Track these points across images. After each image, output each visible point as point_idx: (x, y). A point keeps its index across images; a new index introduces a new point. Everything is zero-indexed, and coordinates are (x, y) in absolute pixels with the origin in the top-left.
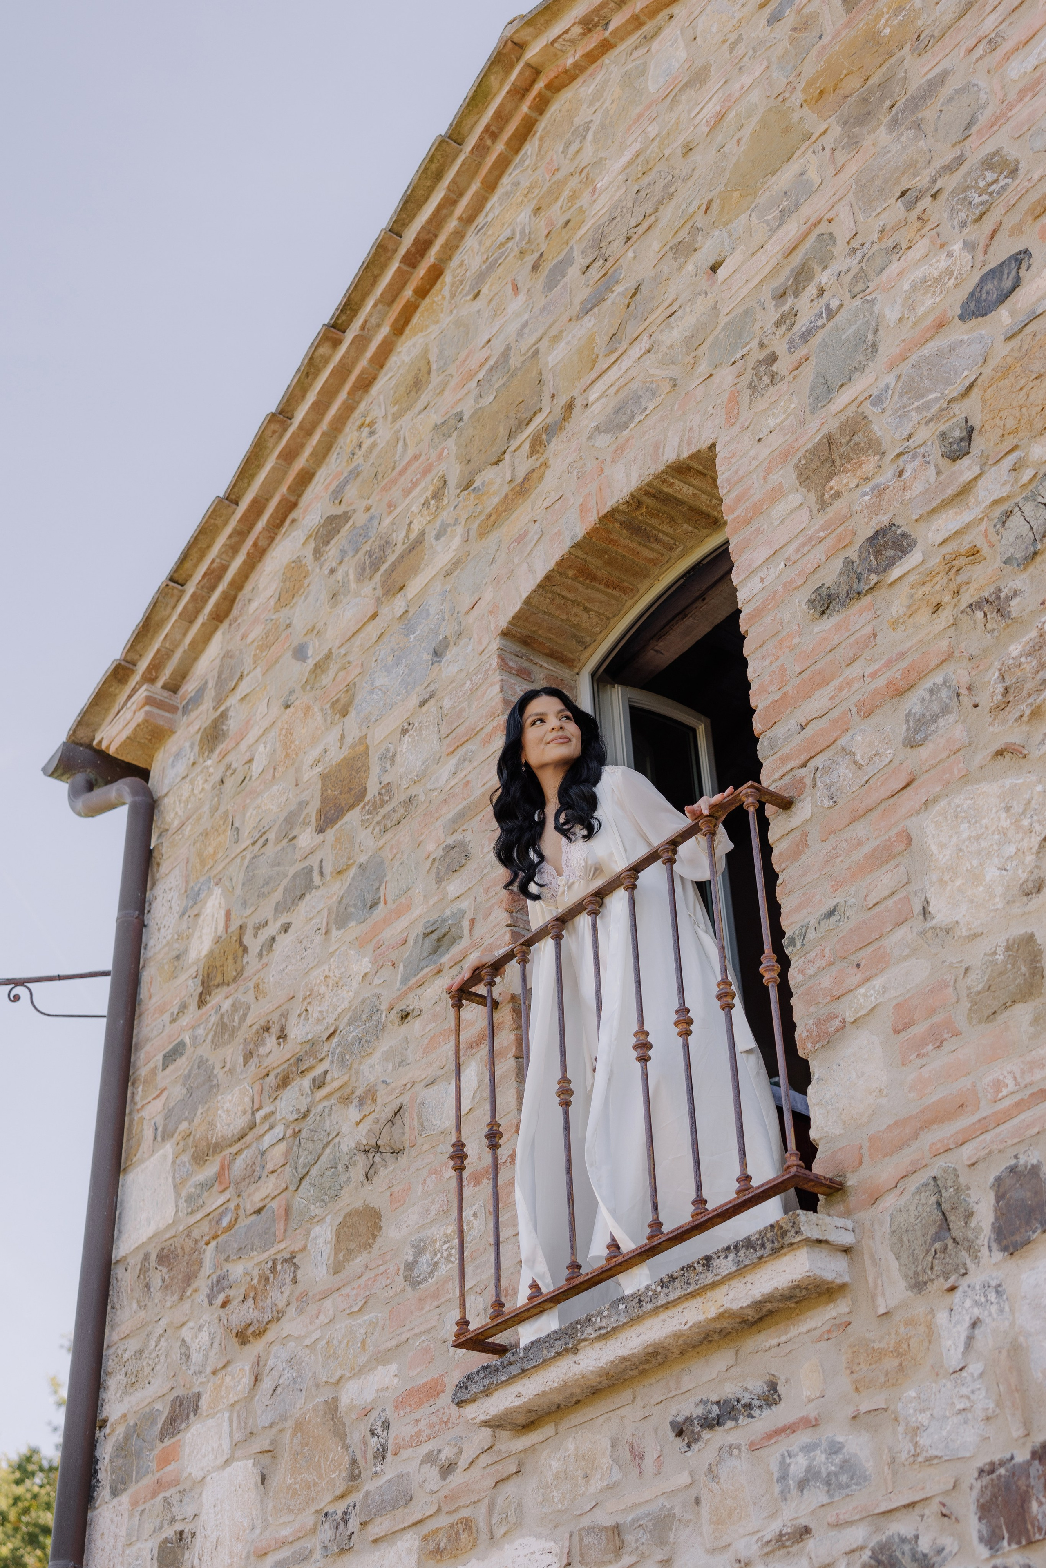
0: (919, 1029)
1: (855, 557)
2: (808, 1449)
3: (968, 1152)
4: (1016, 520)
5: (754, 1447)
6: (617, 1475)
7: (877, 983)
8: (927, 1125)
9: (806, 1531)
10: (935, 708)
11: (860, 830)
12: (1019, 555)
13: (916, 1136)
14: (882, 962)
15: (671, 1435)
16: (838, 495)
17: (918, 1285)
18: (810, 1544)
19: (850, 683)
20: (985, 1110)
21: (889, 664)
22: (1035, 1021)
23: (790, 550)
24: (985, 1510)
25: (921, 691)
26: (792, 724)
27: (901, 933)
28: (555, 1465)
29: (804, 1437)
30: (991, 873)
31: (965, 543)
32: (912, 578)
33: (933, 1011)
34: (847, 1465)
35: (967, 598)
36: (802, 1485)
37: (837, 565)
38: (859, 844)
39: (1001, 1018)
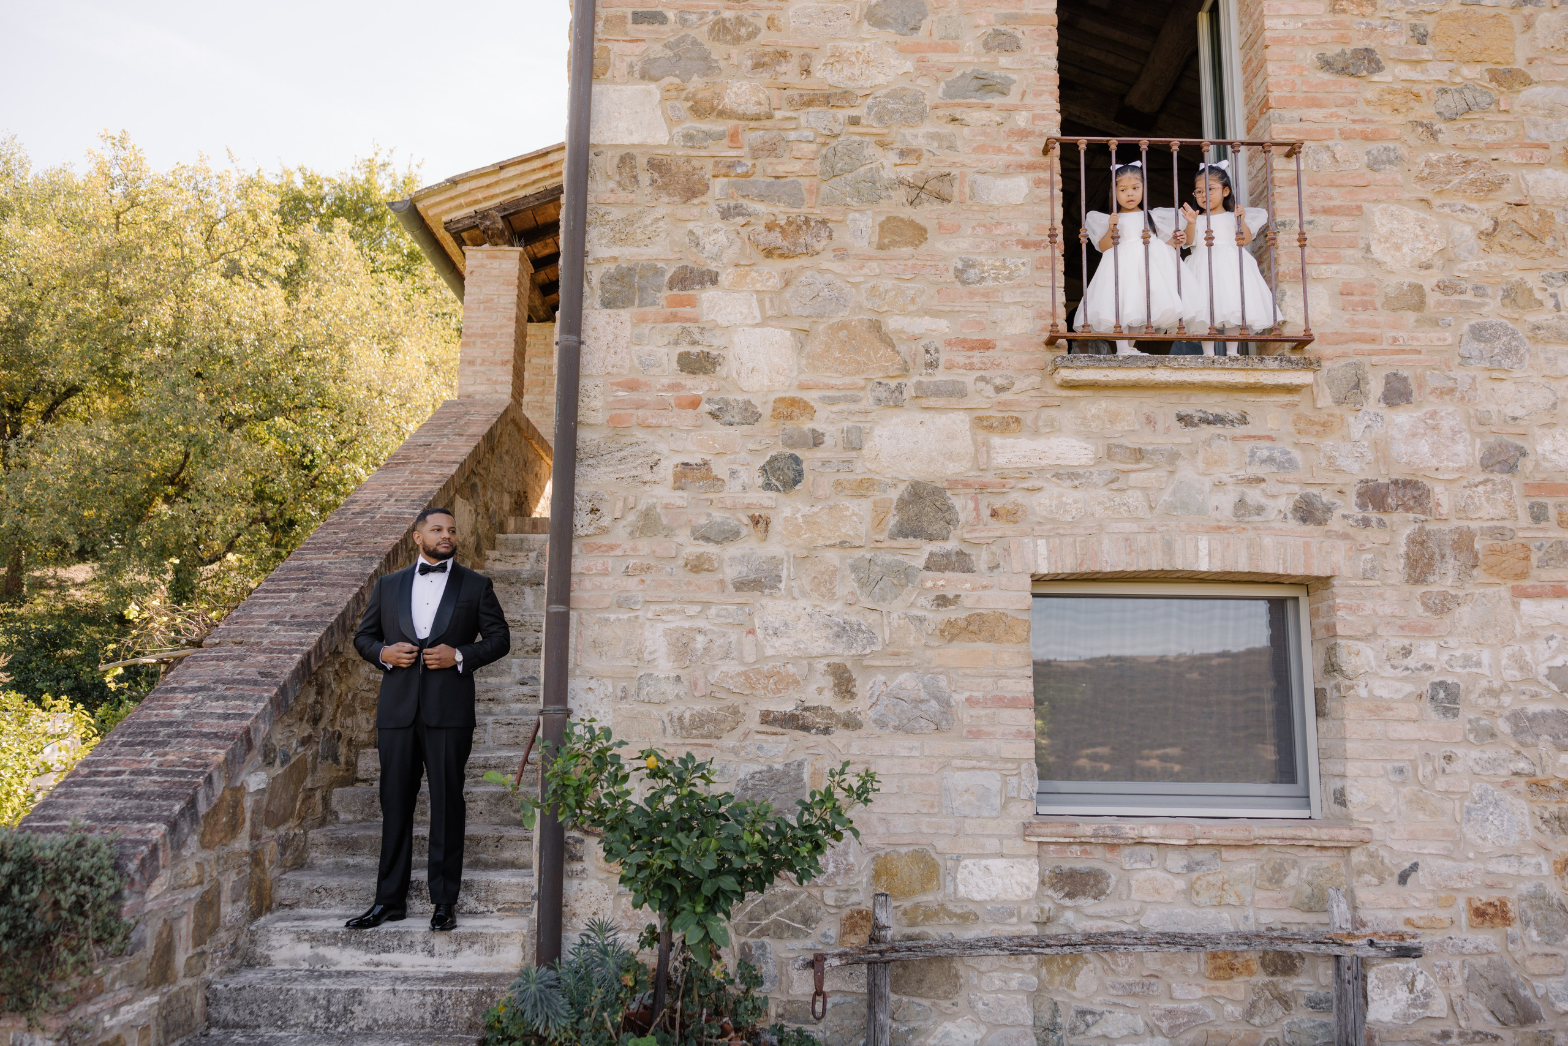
0: (1356, 298)
1: (1348, 52)
2: (1269, 449)
3: (1375, 359)
4: (1448, 97)
5: (1234, 439)
6: (1137, 427)
7: (1334, 268)
8: (1354, 340)
9: (1263, 480)
10: (1384, 157)
11: (1333, 192)
12: (1447, 115)
13: (1347, 342)
14: (1337, 259)
15: (1175, 419)
16: (1344, 11)
17: (1339, 402)
18: (1263, 485)
19: (1339, 117)
20: (1385, 346)
21: (1363, 121)
22: (1417, 321)
23: (1308, 20)
24: (1360, 495)
25: (1380, 145)
26: (1296, 114)
27: (1350, 252)
28: (1094, 411)
29: (1268, 444)
30: (1406, 249)
31: (1416, 88)
32: (1383, 86)
33: (1364, 294)
34: (1290, 461)
35: (1412, 117)
36: (1263, 462)
37: (1338, 49)
38: (1331, 198)
39: (1400, 313)
